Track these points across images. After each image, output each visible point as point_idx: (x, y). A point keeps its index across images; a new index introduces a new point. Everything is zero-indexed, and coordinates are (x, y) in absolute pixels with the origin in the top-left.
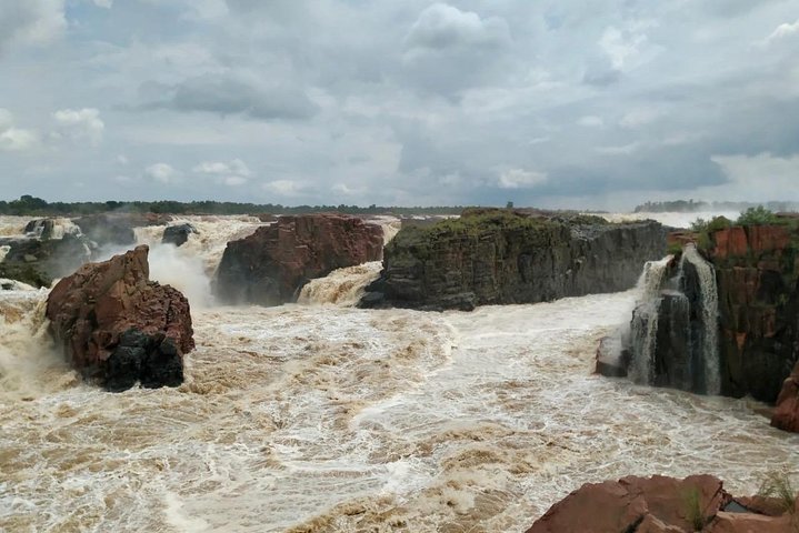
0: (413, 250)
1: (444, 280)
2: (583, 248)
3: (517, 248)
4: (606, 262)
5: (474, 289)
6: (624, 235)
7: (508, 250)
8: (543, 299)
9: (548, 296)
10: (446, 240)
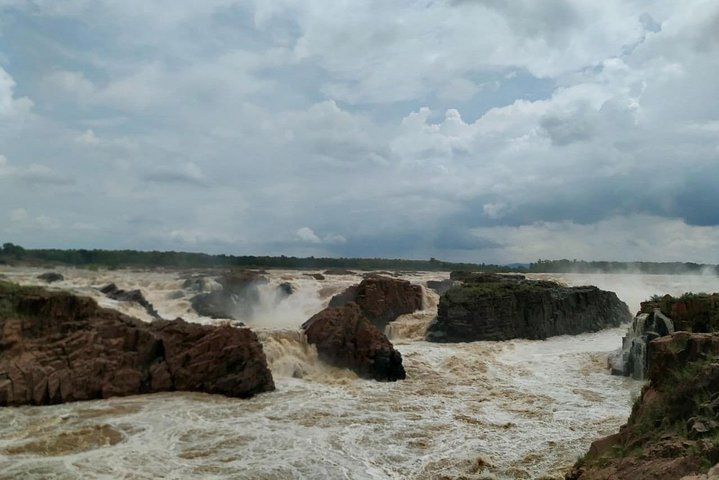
0: (464, 305)
1: (485, 324)
2: (558, 305)
3: (523, 305)
4: (571, 313)
5: (502, 331)
6: (581, 296)
7: (518, 306)
8: (540, 338)
9: (542, 337)
10: (484, 299)
